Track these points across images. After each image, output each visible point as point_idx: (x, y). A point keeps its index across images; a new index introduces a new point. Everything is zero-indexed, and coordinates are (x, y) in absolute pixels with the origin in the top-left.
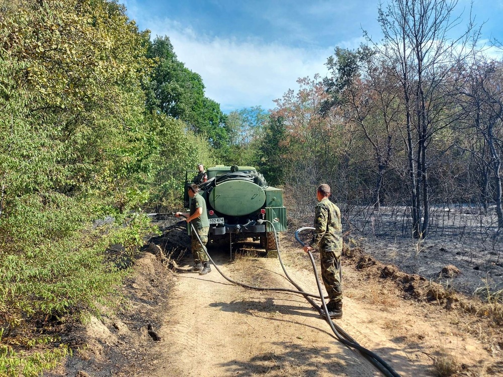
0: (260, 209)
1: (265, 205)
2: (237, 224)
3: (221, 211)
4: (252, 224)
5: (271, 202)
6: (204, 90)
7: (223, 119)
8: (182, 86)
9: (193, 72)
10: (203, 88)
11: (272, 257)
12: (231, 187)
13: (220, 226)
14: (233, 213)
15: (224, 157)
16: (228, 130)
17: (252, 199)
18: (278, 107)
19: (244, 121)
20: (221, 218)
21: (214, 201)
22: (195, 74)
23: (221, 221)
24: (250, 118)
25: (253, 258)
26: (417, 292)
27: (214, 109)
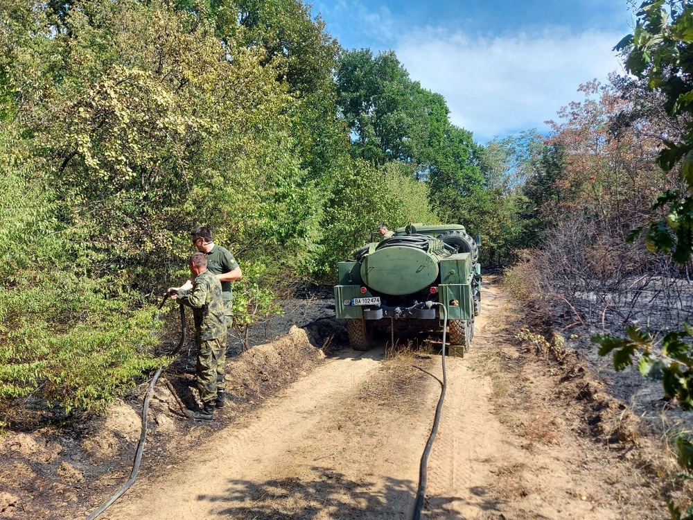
0: (429, 287)
1: (438, 281)
2: (396, 306)
3: (376, 288)
4: (419, 307)
5: (448, 277)
6: (449, 115)
7: (477, 154)
8: (411, 116)
9: (433, 92)
10: (447, 113)
11: (453, 355)
12: (388, 256)
13: (374, 308)
14: (392, 291)
15: (476, 208)
16: (484, 169)
17: (418, 272)
18: (552, 130)
19: (508, 154)
20: (377, 298)
21: (367, 274)
22: (436, 95)
23: (376, 301)
24: (517, 148)
25: (425, 355)
26: (602, 427)
27: (461, 141)
